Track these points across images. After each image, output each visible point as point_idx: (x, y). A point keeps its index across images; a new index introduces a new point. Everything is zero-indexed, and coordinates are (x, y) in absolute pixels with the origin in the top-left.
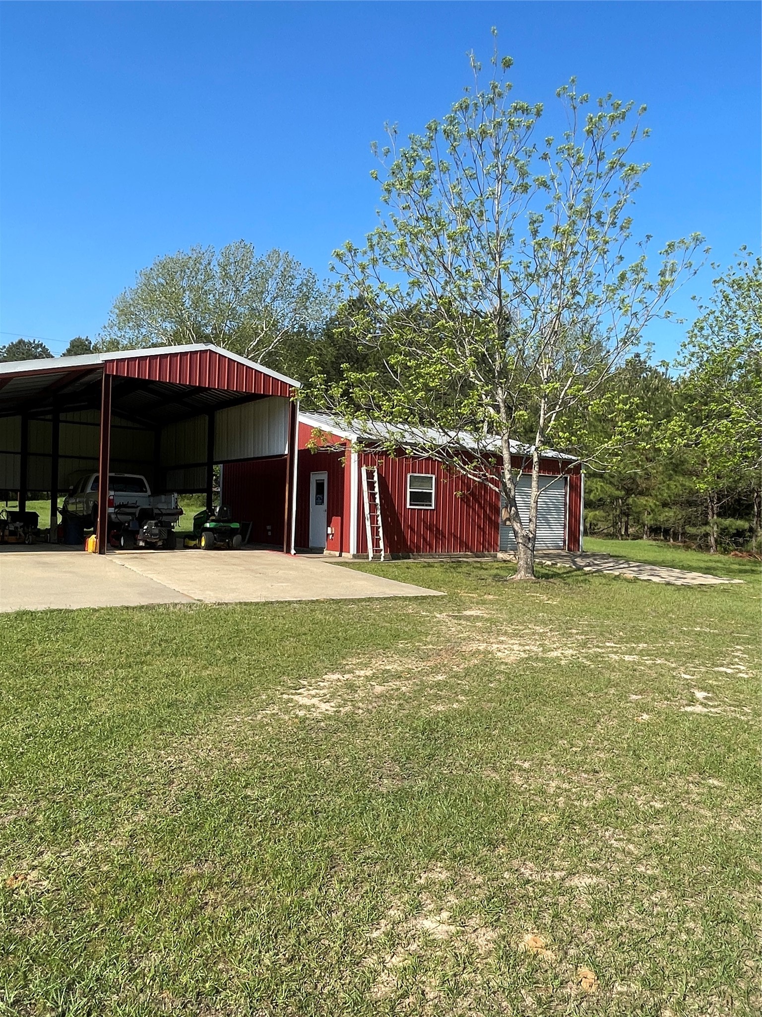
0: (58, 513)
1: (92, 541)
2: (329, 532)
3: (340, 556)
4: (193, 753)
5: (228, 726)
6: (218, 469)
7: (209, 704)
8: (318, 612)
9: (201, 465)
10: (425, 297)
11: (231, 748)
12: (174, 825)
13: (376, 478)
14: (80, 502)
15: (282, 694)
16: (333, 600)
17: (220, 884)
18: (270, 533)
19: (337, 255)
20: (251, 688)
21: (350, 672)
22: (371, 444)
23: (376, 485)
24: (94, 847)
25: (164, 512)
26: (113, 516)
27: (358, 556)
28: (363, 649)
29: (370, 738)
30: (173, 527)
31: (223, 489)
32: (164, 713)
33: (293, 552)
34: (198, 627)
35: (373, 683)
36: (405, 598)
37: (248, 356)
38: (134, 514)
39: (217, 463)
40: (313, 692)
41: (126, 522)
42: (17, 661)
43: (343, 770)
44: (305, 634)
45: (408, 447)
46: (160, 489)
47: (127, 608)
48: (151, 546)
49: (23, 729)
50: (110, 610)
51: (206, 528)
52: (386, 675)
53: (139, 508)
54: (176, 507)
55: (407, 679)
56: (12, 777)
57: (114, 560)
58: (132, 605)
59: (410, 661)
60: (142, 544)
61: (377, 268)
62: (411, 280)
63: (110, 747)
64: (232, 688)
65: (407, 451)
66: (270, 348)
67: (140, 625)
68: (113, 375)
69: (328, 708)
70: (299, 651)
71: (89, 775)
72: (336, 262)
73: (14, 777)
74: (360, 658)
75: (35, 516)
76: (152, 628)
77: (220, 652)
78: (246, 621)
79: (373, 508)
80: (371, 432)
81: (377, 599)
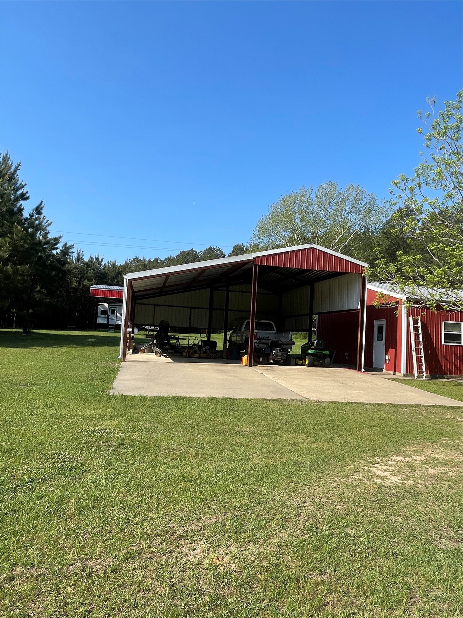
0: (227, 342)
1: (245, 358)
2: (387, 358)
3: (394, 374)
4: (311, 498)
5: (331, 483)
6: (315, 317)
7: (318, 466)
8: (383, 412)
9: (306, 315)
10: (456, 204)
11: (335, 498)
12: (304, 544)
13: (419, 324)
14: (238, 336)
15: (364, 466)
16: (392, 404)
17: (336, 591)
18: (347, 358)
19: (395, 183)
20: (344, 459)
21: (410, 456)
22: (417, 302)
23: (420, 329)
24: (258, 549)
25: (284, 343)
26: (256, 345)
27: (407, 375)
28: (417, 441)
29: (429, 507)
30: (289, 352)
31: (318, 330)
32: (292, 469)
33: (363, 370)
34: (308, 415)
35: (427, 466)
36: (444, 407)
37: (332, 249)
38: (267, 344)
39: (315, 314)
40: (385, 467)
41: (263, 349)
42: (210, 426)
43: (411, 527)
44: (375, 426)
45: (444, 304)
46: (282, 329)
47: (266, 400)
48: (276, 363)
49: (216, 467)
50: (257, 401)
51: (309, 353)
52: (436, 462)
53: (271, 340)
54: (291, 340)
55: (453, 467)
56: (212, 496)
57: (257, 371)
58: (269, 398)
59: (453, 453)
60: (272, 361)
61: (422, 189)
62: (446, 194)
63: (262, 486)
64: (331, 458)
65: (444, 307)
66: (346, 243)
67: (273, 411)
68: (259, 265)
69: (397, 480)
70: (372, 437)
71: (253, 502)
72: (394, 188)
73: (213, 496)
74: (415, 447)
75: (215, 343)
76: (281, 414)
77: (322, 433)
78: (336, 414)
79: (417, 344)
80: (417, 294)
81: (423, 406)
